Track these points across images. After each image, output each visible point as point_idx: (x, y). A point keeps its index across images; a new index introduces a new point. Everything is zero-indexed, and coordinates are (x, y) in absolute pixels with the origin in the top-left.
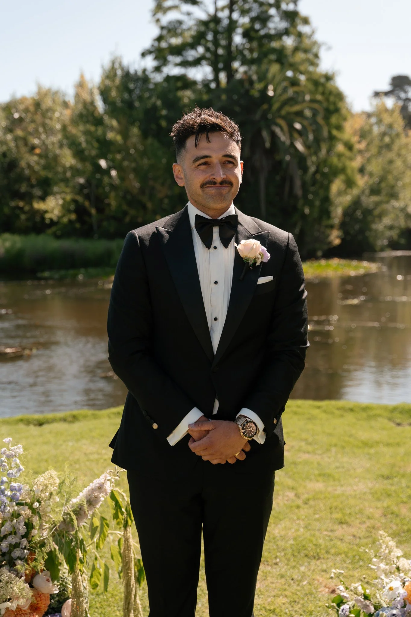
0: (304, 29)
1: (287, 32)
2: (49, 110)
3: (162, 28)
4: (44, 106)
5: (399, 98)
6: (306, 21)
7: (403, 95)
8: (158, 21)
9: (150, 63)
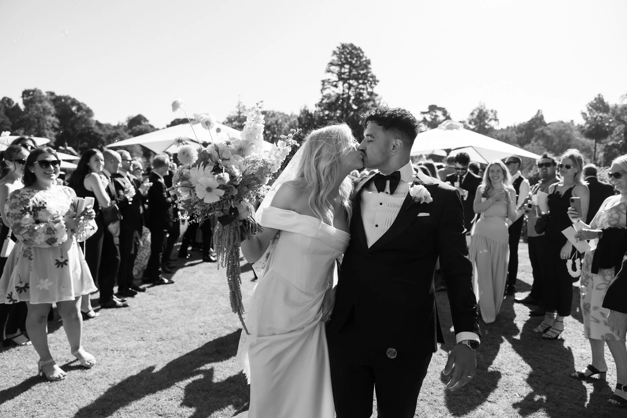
0: (376, 98)
1: (369, 100)
2: (281, 124)
3: (323, 96)
4: (279, 123)
5: (432, 115)
6: (376, 95)
7: (434, 114)
8: (322, 93)
9: (318, 109)
